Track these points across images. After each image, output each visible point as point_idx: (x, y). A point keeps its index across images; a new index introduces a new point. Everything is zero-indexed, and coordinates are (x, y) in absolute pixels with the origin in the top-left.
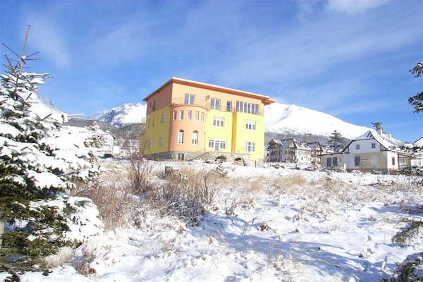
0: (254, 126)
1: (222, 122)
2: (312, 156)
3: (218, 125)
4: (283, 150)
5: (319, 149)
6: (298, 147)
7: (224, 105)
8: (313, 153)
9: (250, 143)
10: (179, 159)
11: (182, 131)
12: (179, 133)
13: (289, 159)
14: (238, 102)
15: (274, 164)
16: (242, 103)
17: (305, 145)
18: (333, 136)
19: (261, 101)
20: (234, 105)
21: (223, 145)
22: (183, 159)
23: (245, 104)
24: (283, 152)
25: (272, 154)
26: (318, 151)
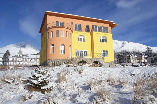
0: (105, 40)
1: (84, 39)
2: (138, 59)
3: (81, 41)
4: (124, 57)
5: (141, 56)
6: (131, 56)
7: (84, 28)
8: (138, 58)
9: (104, 51)
10: (53, 65)
11: (53, 45)
12: (51, 47)
13: (127, 61)
14: (93, 26)
15: (121, 64)
16: (96, 26)
17: (134, 55)
18: (147, 49)
19: (108, 25)
20: (91, 28)
21: (86, 54)
22: (55, 65)
23: (99, 27)
24: (124, 58)
25: (119, 60)
26: (140, 57)
